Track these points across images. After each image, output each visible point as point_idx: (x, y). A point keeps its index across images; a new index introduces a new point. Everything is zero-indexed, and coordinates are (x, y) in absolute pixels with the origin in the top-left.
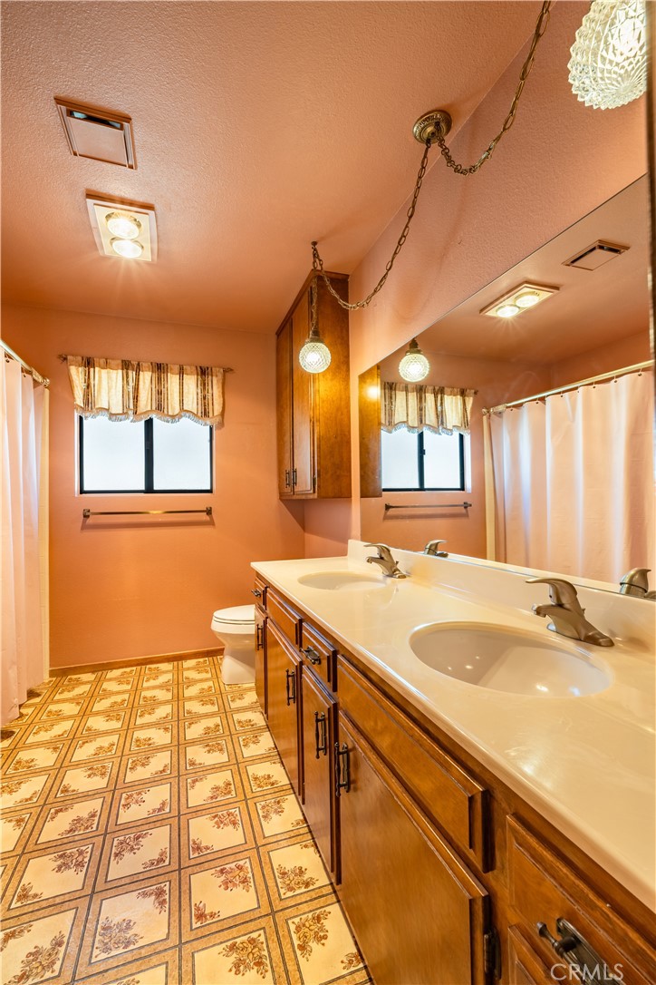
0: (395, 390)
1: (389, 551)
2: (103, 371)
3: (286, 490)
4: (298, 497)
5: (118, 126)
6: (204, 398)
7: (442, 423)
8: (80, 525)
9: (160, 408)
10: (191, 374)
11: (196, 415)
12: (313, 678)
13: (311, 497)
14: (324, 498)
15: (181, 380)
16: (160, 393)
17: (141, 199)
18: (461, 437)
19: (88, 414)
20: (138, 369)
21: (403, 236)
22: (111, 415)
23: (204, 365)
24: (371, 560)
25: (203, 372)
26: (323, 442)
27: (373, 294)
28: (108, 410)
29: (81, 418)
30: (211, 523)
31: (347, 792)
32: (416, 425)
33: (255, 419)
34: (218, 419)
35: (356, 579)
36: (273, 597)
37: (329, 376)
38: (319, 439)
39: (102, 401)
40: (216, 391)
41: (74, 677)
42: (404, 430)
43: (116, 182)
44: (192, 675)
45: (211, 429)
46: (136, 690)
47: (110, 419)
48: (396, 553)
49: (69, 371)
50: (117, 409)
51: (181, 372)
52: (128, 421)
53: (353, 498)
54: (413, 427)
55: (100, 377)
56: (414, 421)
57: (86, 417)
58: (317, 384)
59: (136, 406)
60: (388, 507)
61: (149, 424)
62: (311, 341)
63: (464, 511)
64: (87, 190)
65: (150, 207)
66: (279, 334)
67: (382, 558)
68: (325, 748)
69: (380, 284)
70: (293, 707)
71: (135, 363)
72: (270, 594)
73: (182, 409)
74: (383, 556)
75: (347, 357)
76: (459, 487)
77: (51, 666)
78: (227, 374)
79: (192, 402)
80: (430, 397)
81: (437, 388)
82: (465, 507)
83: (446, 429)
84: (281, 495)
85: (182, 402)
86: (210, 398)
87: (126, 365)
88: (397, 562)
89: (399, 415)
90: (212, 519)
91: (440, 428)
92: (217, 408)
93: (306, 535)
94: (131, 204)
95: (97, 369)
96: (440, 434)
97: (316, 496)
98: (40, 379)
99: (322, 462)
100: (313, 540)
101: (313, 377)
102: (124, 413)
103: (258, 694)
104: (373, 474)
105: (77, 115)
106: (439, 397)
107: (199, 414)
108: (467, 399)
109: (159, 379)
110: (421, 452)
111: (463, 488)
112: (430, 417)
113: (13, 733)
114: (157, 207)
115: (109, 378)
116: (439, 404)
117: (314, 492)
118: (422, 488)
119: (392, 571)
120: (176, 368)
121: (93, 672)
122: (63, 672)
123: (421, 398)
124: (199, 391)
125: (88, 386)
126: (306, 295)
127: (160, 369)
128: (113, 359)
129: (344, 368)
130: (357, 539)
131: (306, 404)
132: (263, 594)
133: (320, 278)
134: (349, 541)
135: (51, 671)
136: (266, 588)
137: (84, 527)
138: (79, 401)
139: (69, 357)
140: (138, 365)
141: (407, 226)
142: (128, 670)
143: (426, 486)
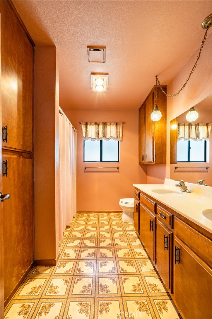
0: (180, 126)
1: (184, 183)
2: (90, 126)
3: (142, 161)
4: (146, 164)
5: (102, 50)
6: (117, 132)
7: (198, 137)
8: (84, 171)
9: (104, 136)
10: (113, 125)
11: (114, 138)
12: (162, 223)
13: (152, 163)
14: (157, 164)
15: (111, 127)
16: (104, 131)
17: (105, 72)
18: (206, 142)
19: (86, 139)
20: (99, 125)
21: (195, 67)
22: (92, 139)
23: (117, 122)
24: (177, 186)
25: (117, 124)
26: (157, 145)
27: (180, 90)
28: (91, 137)
29: (84, 140)
30: (118, 172)
31: (179, 263)
32: (188, 138)
33: (132, 139)
34: (121, 139)
35: (170, 192)
36: (143, 196)
37: (159, 122)
38: (156, 144)
39: (89, 135)
40: (120, 130)
41: (82, 214)
42: (183, 140)
43: (98, 68)
44: (113, 218)
45: (119, 142)
46: (98, 220)
47: (92, 140)
48: (187, 184)
49: (81, 127)
50: (93, 137)
51: (111, 125)
52: (96, 141)
53: (167, 164)
54: (187, 139)
55: (89, 128)
56: (187, 136)
57: (86, 140)
58: (155, 125)
59: (98, 136)
60: (176, 168)
61: (101, 141)
62: (155, 110)
63: (206, 170)
64: (91, 72)
65: (107, 74)
66: (140, 110)
67: (181, 185)
68: (168, 247)
69: (184, 86)
70: (152, 232)
71: (98, 123)
72: (141, 195)
73: (111, 136)
74: (182, 184)
75: (166, 115)
76: (204, 161)
77: (77, 210)
78: (124, 124)
79: (113, 134)
80: (193, 128)
81: (196, 124)
82: (207, 169)
83: (199, 139)
84: (140, 164)
85: (111, 134)
86: (119, 132)
87: (96, 124)
88: (187, 187)
89: (181, 135)
90: (118, 170)
91: (197, 139)
92: (121, 135)
93: (148, 177)
94: (102, 74)
95: (88, 125)
96: (197, 141)
97: (154, 163)
98: (75, 130)
99: (156, 152)
100: (150, 178)
101: (154, 123)
102: (95, 138)
103: (135, 227)
104: (174, 156)
105: (91, 50)
106: (197, 127)
107: (115, 138)
108: (209, 127)
109: (104, 127)
110: (189, 148)
111: (205, 161)
112: (193, 135)
113: (70, 227)
114: (109, 74)
115: (91, 128)
116: (197, 130)
117: (153, 162)
118: (189, 161)
119: (185, 190)
120: (109, 124)
121: (87, 213)
122: (80, 212)
123: (190, 128)
124: (116, 130)
125: (86, 131)
126: (152, 94)
127: (105, 124)
128: (92, 122)
129: (165, 119)
130: (168, 178)
131: (151, 132)
132: (139, 195)
133: (159, 88)
134: (165, 179)
135: (77, 212)
136: (140, 193)
137: (85, 172)
138: (84, 135)
139: (82, 123)
140: (99, 123)
141: (196, 63)
142: (95, 214)
143: (190, 161)
